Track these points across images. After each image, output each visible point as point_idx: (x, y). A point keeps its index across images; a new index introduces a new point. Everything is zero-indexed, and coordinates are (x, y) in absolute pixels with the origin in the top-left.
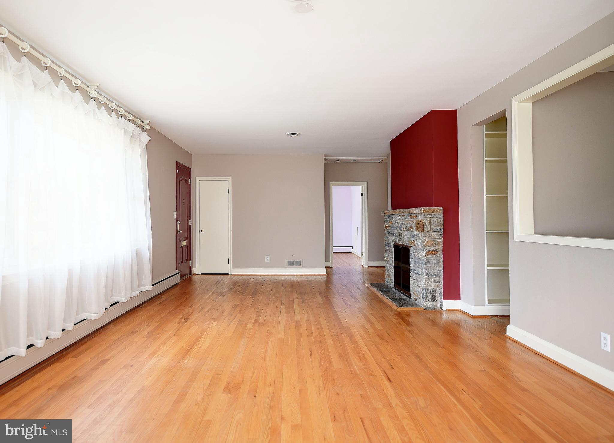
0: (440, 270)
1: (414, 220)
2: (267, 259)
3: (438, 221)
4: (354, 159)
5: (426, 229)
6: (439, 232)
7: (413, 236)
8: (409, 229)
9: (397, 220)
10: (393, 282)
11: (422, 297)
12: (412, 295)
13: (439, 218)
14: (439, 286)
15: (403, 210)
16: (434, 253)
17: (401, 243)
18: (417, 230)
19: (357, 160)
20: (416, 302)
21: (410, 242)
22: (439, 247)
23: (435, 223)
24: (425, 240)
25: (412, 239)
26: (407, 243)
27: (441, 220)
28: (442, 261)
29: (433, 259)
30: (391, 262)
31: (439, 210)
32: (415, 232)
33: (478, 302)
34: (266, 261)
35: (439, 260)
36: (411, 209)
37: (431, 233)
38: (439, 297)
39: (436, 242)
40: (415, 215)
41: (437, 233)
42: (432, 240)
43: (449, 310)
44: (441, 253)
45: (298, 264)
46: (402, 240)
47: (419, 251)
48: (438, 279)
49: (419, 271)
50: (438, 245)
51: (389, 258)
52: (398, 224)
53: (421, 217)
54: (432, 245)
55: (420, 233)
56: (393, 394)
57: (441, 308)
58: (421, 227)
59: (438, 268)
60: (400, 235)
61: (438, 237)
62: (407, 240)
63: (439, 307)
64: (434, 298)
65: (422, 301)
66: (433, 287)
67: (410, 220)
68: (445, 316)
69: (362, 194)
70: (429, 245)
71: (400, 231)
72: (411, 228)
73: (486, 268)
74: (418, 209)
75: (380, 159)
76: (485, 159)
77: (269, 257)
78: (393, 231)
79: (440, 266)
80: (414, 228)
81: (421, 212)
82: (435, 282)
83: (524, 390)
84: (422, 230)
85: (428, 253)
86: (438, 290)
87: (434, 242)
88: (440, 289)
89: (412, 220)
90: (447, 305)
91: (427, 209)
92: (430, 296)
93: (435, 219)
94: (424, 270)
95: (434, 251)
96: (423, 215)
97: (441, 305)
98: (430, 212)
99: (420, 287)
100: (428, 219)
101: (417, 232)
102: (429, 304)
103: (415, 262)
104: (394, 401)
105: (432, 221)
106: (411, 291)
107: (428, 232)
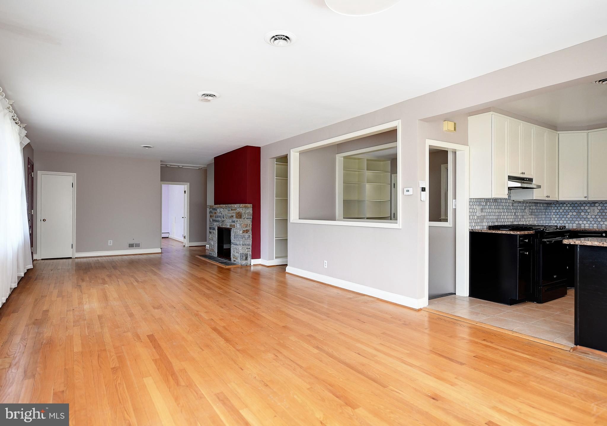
0: (250, 242)
1: (234, 211)
2: (110, 243)
3: (249, 212)
4: (181, 165)
5: (243, 217)
6: (250, 219)
7: (234, 222)
8: (230, 217)
9: (221, 212)
10: (216, 253)
11: (239, 259)
12: (232, 259)
13: (250, 211)
14: (249, 251)
15: (226, 205)
16: (247, 231)
17: (224, 227)
18: (237, 217)
19: (183, 166)
20: (235, 262)
21: (231, 225)
22: (250, 228)
23: (248, 214)
24: (242, 224)
25: (233, 224)
26: (228, 227)
27: (251, 212)
28: (251, 236)
29: (246, 235)
30: (215, 240)
31: (250, 205)
32: (235, 219)
33: (271, 259)
34: (109, 244)
35: (249, 236)
36: (233, 205)
37: (245, 219)
38: (249, 258)
39: (248, 225)
40: (235, 208)
41: (249, 220)
42: (246, 223)
43: (254, 265)
44: (251, 231)
45: (138, 246)
46: (224, 224)
47: (238, 231)
48: (249, 247)
49: (238, 243)
50: (249, 227)
51: (213, 237)
52: (221, 214)
53: (239, 210)
54: (246, 227)
55: (239, 220)
56: (244, 297)
57: (250, 264)
58: (239, 216)
59: (249, 240)
60: (223, 221)
61: (249, 222)
62: (229, 224)
63: (249, 264)
64: (246, 259)
65: (240, 261)
66: (246, 252)
67: (231, 212)
68: (252, 268)
69: (185, 191)
70: (244, 227)
71: (223, 219)
72: (232, 216)
73: (275, 239)
74: (239, 205)
75: (200, 167)
76: (275, 178)
77: (111, 241)
78: (217, 219)
79: (250, 239)
80: (234, 216)
81: (240, 207)
82: (247, 249)
83: (296, 288)
84: (241, 218)
85: (244, 232)
86: (249, 254)
87: (247, 225)
88: (250, 253)
89: (233, 211)
90: (254, 262)
91: (244, 205)
92: (244, 258)
93: (247, 211)
94: (241, 242)
95: (247, 230)
96: (241, 209)
97: (250, 262)
98: (245, 207)
99: (238, 253)
100: (244, 211)
101: (237, 219)
102: (244, 262)
103: (235, 238)
104: (245, 299)
105: (246, 212)
106: (232, 257)
107: (244, 219)
